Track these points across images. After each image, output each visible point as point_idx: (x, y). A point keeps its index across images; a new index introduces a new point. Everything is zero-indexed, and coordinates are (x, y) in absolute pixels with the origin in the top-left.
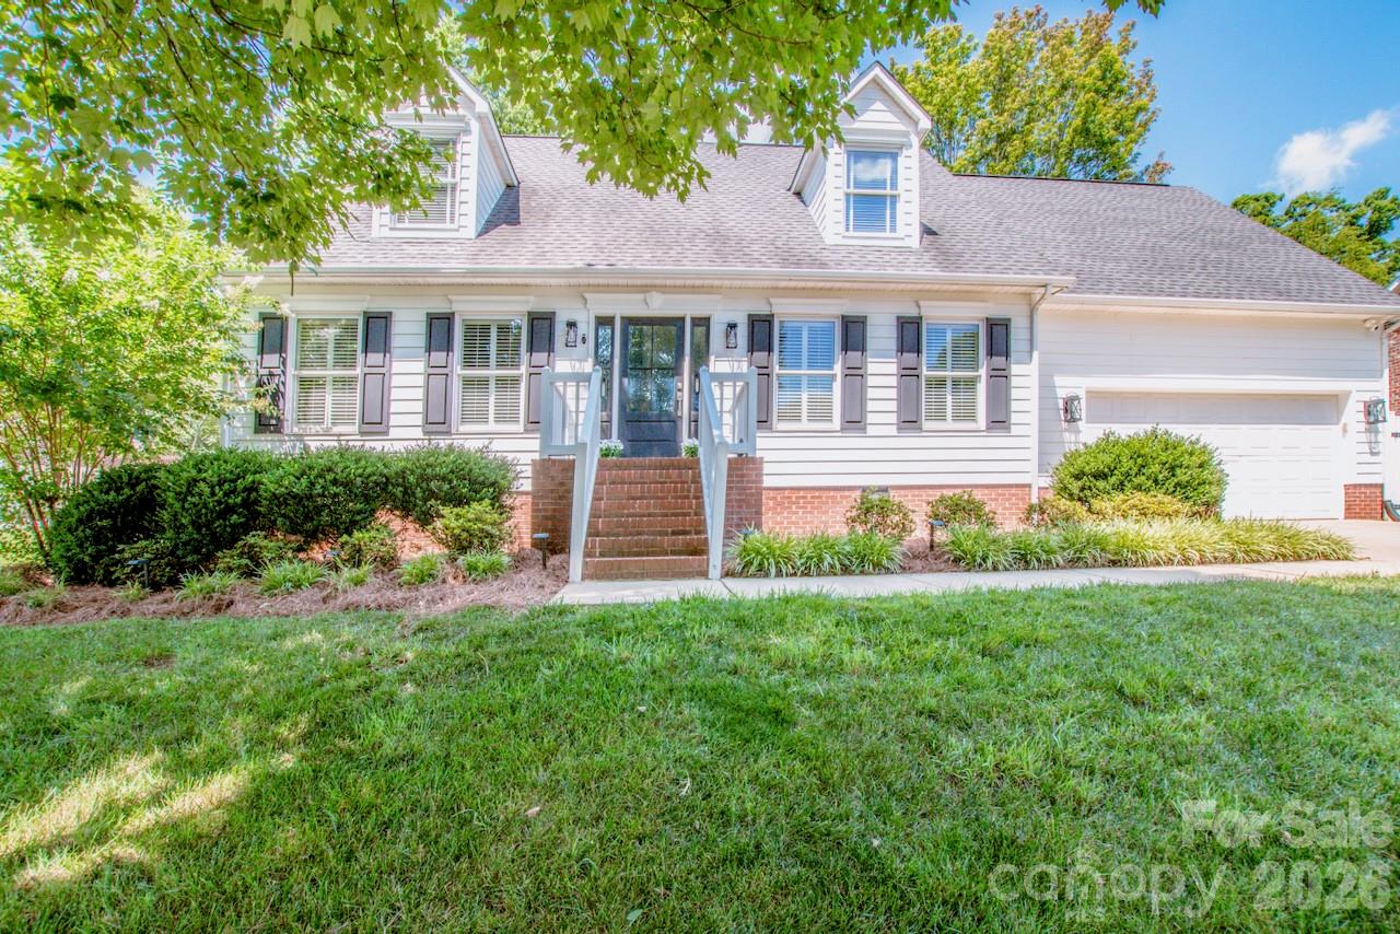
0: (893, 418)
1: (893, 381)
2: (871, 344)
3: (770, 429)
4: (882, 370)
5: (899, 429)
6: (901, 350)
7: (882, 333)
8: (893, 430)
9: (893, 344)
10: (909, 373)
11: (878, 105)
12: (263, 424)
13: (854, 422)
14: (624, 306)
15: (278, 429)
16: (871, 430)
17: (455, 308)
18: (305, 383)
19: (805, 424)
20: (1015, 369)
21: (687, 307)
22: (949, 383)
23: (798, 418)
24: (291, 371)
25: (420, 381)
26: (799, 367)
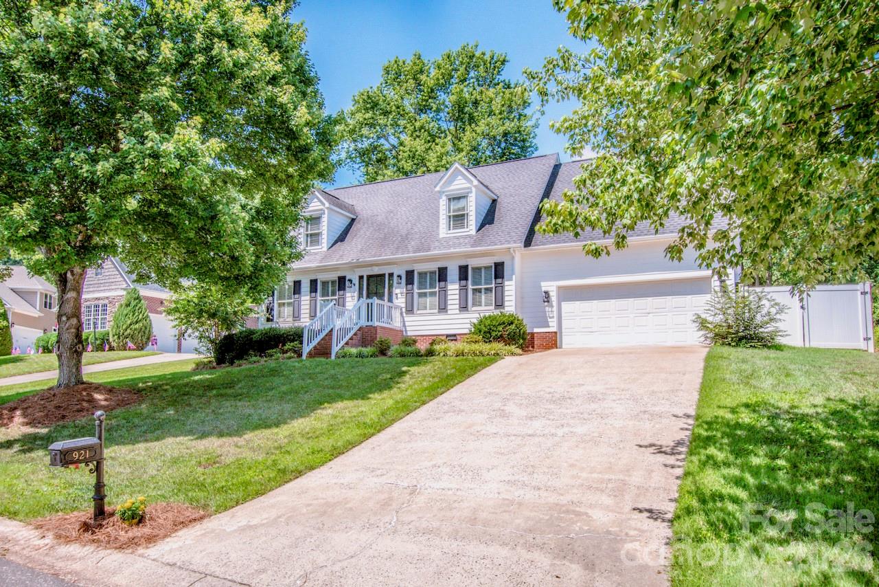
0: (457, 306)
1: (457, 292)
2: (449, 278)
3: (413, 313)
4: (453, 288)
5: (460, 311)
6: (460, 279)
7: (453, 273)
8: (457, 311)
9: (457, 277)
10: (464, 289)
11: (460, 177)
12: (268, 320)
13: (443, 308)
14: (366, 272)
15: (272, 320)
16: (449, 312)
17: (318, 277)
18: (280, 305)
19: (428, 311)
20: (506, 283)
21: (386, 270)
22: (483, 291)
23: (426, 308)
24: (275, 302)
25: (308, 302)
26: (426, 288)
